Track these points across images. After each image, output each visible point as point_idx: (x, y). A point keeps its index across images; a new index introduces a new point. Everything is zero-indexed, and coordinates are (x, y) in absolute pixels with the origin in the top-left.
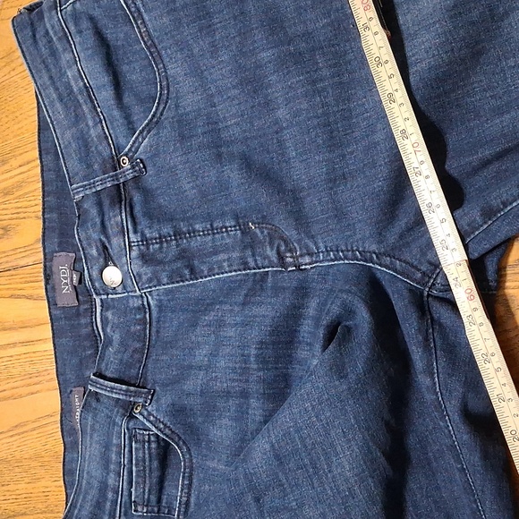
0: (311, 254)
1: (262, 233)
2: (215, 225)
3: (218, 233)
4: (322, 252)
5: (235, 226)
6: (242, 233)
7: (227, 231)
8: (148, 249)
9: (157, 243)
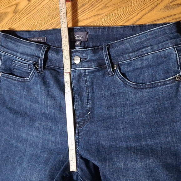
0: (78, 133)
1: (86, 117)
2: (90, 100)
3: (88, 101)
4: (79, 137)
5: (89, 107)
6: (87, 110)
7: (88, 104)
8: (83, 76)
9: (85, 79)
